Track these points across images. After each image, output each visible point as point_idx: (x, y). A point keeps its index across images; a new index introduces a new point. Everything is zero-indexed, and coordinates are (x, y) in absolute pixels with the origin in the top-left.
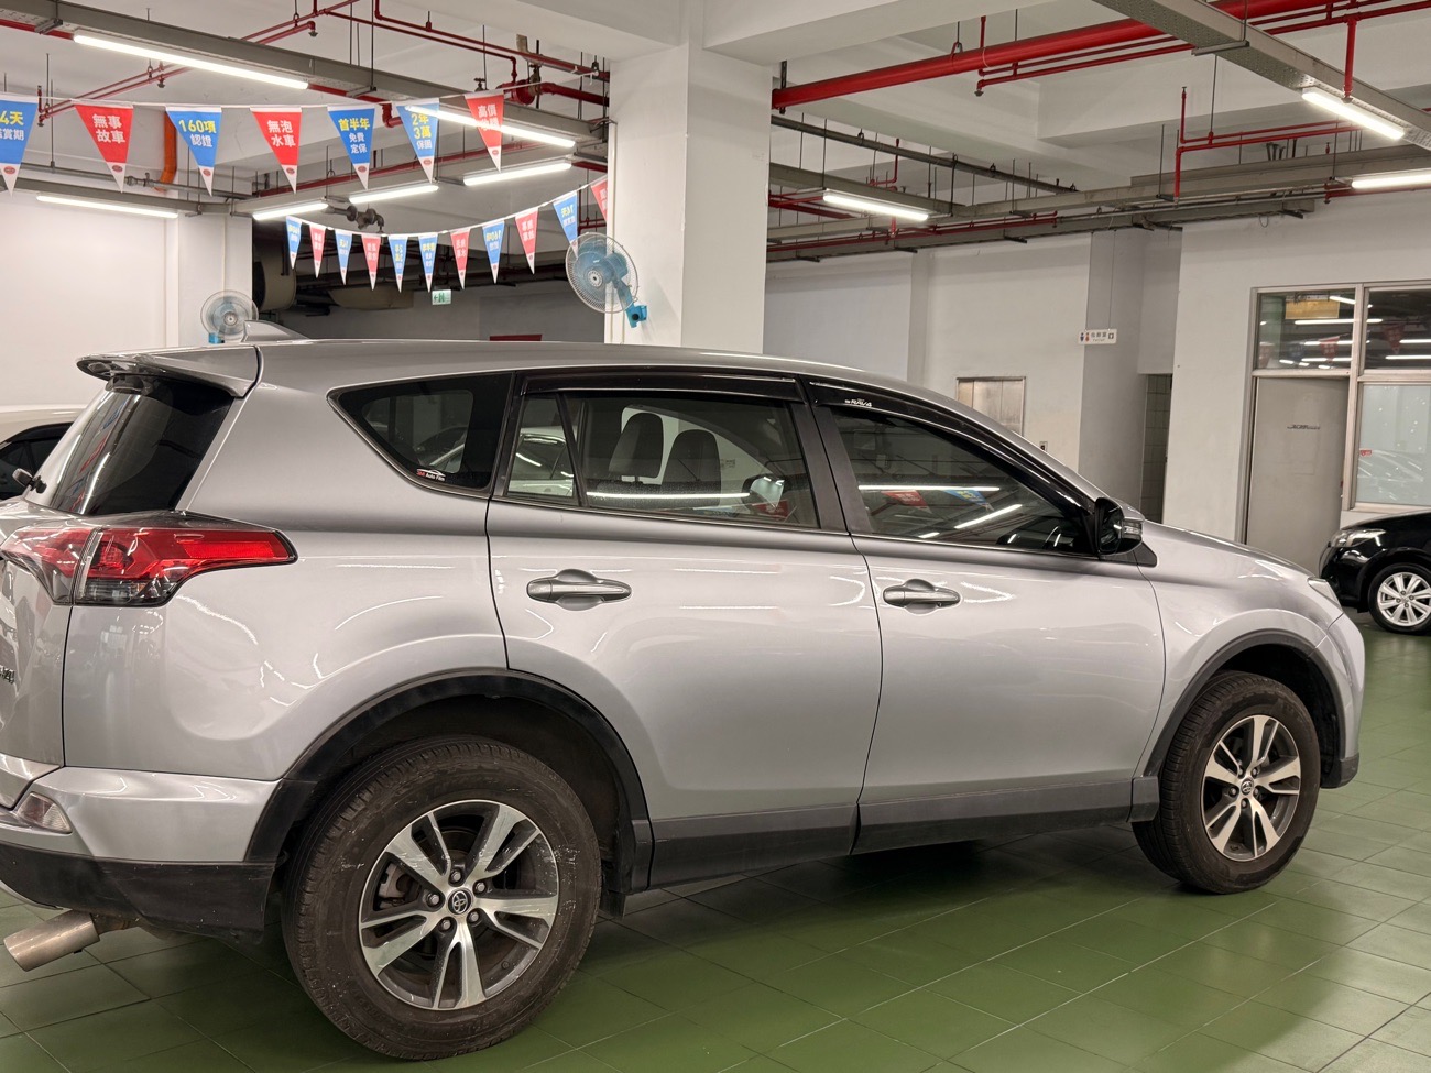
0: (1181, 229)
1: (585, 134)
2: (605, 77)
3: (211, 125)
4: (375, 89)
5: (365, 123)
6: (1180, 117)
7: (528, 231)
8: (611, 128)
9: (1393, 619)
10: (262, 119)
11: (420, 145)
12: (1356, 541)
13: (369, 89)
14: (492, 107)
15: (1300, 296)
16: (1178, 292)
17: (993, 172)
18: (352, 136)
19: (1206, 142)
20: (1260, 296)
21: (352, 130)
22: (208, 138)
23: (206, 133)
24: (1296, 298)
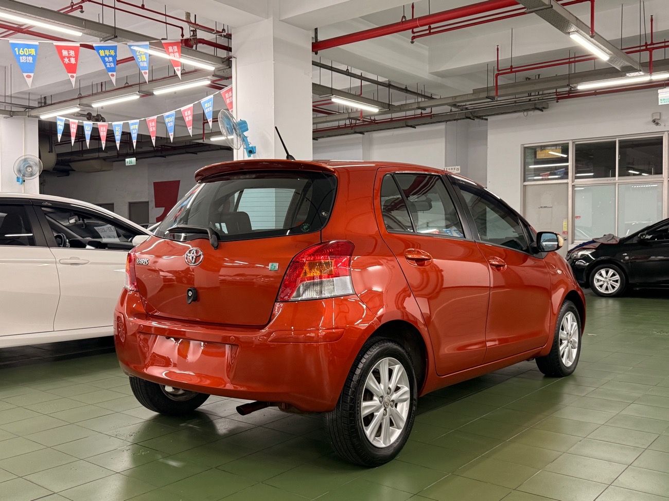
0: (487, 119)
1: (220, 64)
2: (229, 36)
3: (33, 51)
4: (117, 37)
5: (112, 53)
6: (496, 59)
7: (188, 116)
8: (233, 60)
9: (602, 290)
10: (59, 49)
11: (141, 64)
12: (582, 255)
13: (113, 37)
14: (175, 48)
15: (543, 148)
16: (487, 148)
17: (406, 90)
18: (106, 59)
19: (510, 70)
20: (525, 148)
21: (106, 56)
22: (31, 58)
23: (30, 55)
24: (541, 148)
